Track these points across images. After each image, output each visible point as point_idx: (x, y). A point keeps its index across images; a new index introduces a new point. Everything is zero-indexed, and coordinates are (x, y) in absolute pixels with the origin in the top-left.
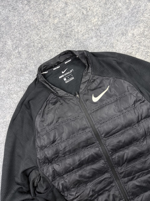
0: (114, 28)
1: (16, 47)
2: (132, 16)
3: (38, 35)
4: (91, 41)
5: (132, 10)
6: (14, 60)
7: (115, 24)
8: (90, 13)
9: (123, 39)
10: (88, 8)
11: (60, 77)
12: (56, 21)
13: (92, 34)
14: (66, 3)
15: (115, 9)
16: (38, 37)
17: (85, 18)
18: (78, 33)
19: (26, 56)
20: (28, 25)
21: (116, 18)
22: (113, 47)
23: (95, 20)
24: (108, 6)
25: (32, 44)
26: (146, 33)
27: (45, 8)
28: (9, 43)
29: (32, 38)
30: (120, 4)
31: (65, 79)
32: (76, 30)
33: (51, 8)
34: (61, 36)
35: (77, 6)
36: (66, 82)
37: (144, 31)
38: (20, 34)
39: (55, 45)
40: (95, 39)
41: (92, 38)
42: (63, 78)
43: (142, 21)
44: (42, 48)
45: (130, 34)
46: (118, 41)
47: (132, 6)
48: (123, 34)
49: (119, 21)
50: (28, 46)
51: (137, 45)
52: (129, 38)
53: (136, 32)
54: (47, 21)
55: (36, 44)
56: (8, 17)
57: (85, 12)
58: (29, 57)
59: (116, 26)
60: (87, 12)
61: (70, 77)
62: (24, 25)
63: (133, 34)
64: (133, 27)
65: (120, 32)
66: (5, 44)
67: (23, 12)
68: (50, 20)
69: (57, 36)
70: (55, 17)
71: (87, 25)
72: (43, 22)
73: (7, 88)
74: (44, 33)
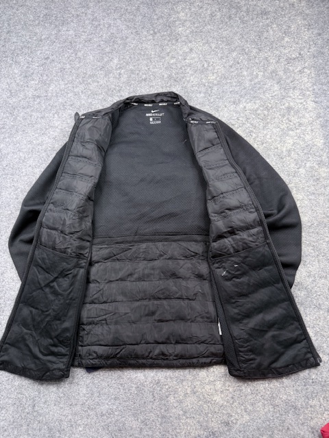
0: (229, 93)
1: (120, 68)
2: (252, 89)
3: (147, 66)
4: (198, 95)
5: (255, 84)
6: (111, 79)
7: (231, 90)
8: (210, 68)
9: (232, 107)
10: (211, 63)
11: (147, 115)
12: (172, 61)
13: (203, 89)
14: (191, 50)
15: (238, 75)
16: (146, 68)
17: (204, 71)
18: (188, 82)
19: (125, 80)
20: (143, 53)
21: (234, 84)
22: (218, 111)
23: (212, 77)
24: (232, 70)
25: (137, 72)
26: (259, 112)
27: (168, 45)
28: (116, 61)
29: (140, 67)
30: (245, 73)
31: (151, 119)
32: (188, 79)
33: (174, 47)
34: (170, 77)
35: (201, 56)
36: (151, 123)
37: (258, 109)
38: (130, 57)
39: (160, 83)
40: (202, 95)
41: (200, 93)
42: (149, 117)
43: (260, 99)
44: (145, 80)
45: (241, 106)
46: (226, 107)
47: (256, 81)
48: (234, 103)
49: (237, 89)
50: (132, 72)
51: (244, 120)
52: (238, 109)
53: (249, 106)
54: (163, 58)
55: (141, 74)
56: (127, 38)
57: (206, 65)
58: (128, 83)
59: (231, 92)
60: (208, 66)
61: (158, 120)
62: (138, 52)
63: (245, 107)
64: (248, 101)
65: (232, 99)
66: (111, 60)
67: (144, 39)
68: (167, 58)
69: (166, 76)
70: (173, 57)
71: (202, 79)
72: (159, 56)
73: (90, 101)
74: (155, 67)
